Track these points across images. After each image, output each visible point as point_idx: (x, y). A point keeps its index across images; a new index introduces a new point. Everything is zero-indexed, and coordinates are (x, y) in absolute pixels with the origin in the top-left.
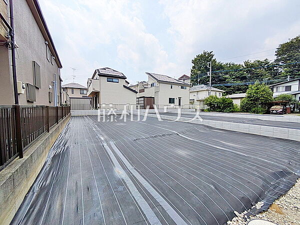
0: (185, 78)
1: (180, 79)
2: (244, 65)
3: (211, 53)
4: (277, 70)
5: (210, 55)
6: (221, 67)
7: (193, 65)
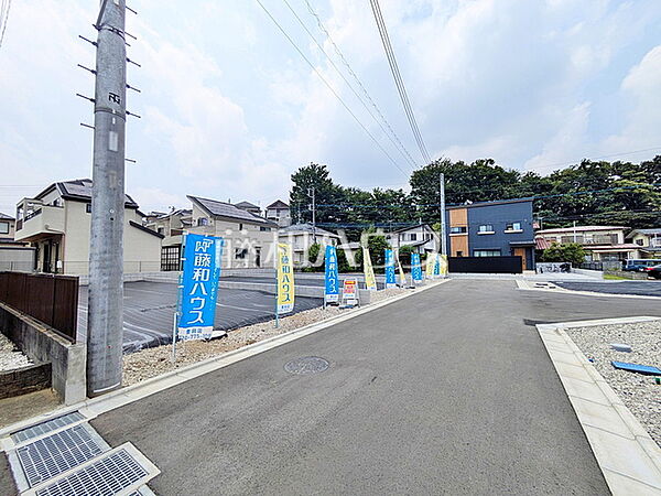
0: (279, 206)
1: (271, 208)
2: (373, 195)
3: (323, 167)
5: (322, 172)
6: (340, 193)
7: (295, 184)
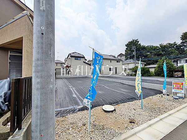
0: (121, 55)
2: (159, 47)
3: (137, 40)
4: (183, 49)
6: (144, 48)
7: (127, 47)
